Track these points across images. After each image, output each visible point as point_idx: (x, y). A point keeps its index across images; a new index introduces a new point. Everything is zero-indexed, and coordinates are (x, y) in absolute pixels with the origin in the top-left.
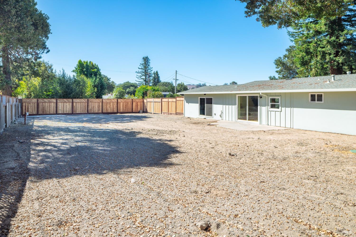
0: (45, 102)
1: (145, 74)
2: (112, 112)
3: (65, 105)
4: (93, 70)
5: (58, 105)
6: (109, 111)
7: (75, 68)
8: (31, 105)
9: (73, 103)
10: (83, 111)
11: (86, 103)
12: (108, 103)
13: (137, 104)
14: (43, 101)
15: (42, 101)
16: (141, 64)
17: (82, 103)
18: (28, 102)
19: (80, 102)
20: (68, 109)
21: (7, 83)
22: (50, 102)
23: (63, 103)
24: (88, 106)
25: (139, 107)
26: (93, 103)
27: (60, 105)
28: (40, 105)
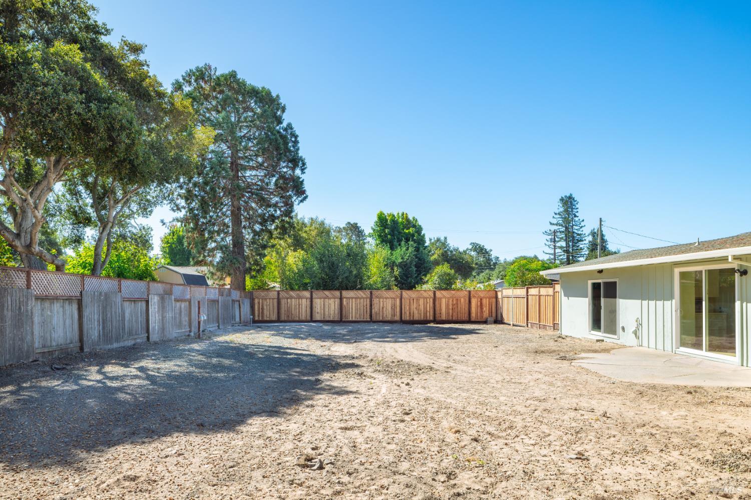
0: (291, 298)
1: (566, 236)
2: (422, 319)
3: (327, 304)
4: (407, 231)
5: (314, 303)
6: (416, 317)
7: (372, 228)
8: (267, 302)
9: (341, 299)
10: (362, 317)
11: (368, 300)
12: (413, 299)
13: (481, 304)
14: (288, 296)
15: (286, 295)
16: (556, 214)
17: (360, 299)
18: (263, 297)
19: (356, 298)
20: (332, 313)
21: (231, 261)
22: (300, 298)
23: (322, 300)
24: (371, 305)
25: (486, 310)
26: (381, 300)
27: (318, 303)
28: (283, 302)
